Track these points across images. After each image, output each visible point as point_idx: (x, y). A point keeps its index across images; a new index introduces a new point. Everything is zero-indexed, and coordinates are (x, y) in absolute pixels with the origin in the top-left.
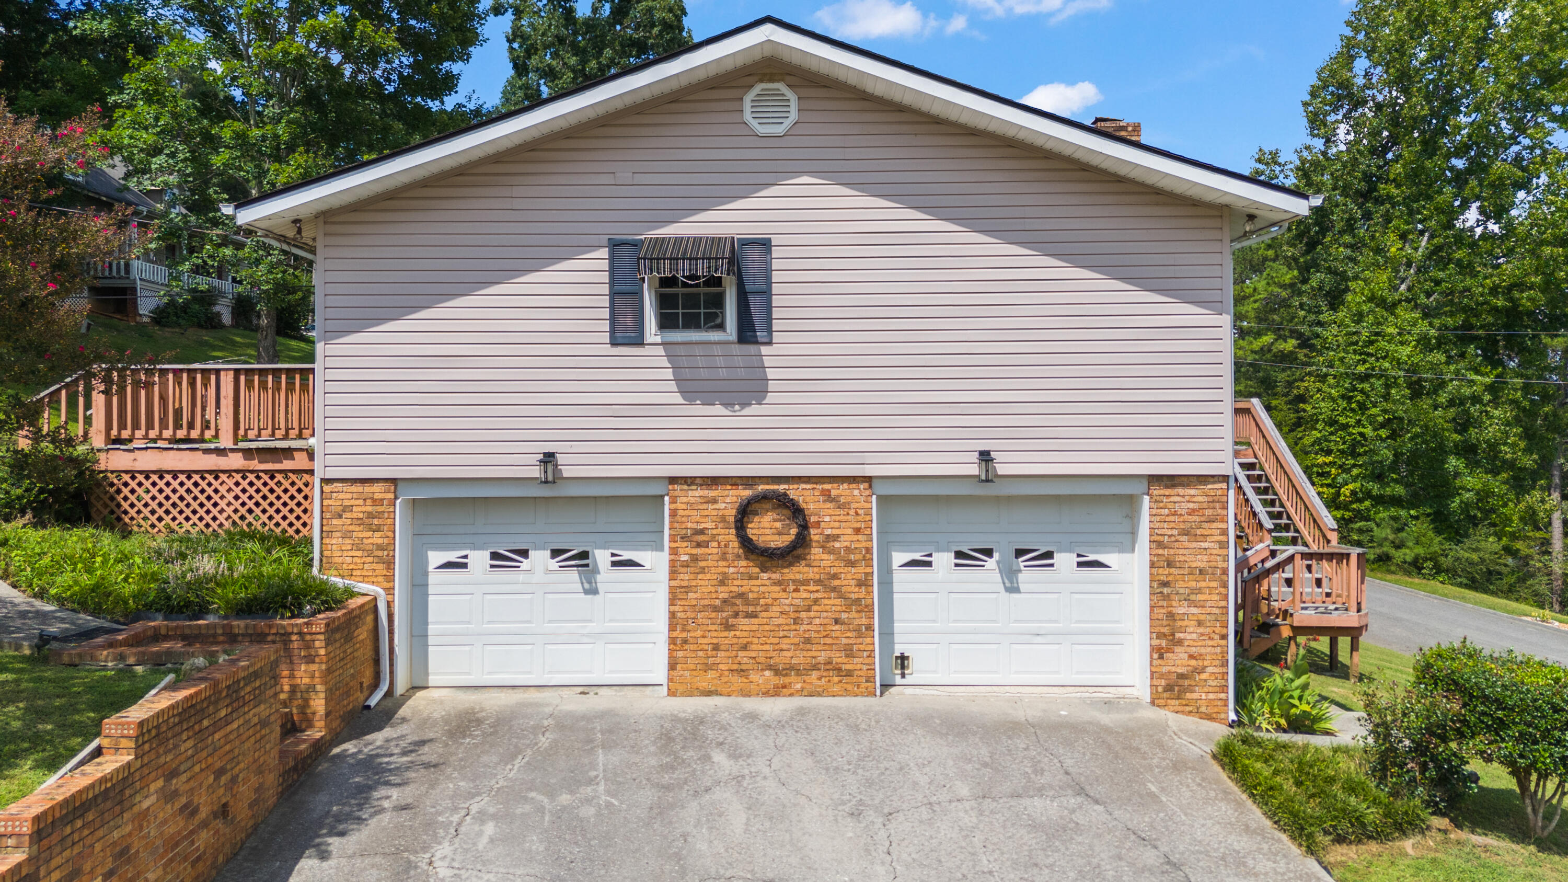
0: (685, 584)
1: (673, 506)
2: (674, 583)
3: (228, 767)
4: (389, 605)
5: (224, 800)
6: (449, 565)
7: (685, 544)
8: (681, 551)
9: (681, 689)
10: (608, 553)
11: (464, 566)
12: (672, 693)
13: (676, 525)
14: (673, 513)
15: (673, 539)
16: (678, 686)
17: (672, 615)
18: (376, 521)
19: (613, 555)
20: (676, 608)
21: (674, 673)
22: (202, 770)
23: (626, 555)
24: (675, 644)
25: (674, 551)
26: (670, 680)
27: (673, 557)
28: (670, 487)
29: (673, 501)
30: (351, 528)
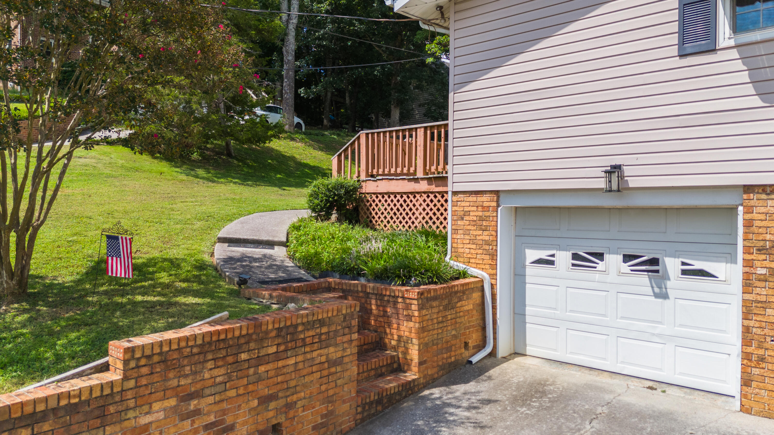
0: (763, 299)
1: (748, 216)
2: (748, 296)
3: (280, 394)
4: (493, 286)
5: (274, 422)
6: (540, 261)
7: (764, 257)
8: (757, 264)
9: (756, 408)
10: (678, 261)
11: (552, 263)
12: (744, 409)
13: (751, 236)
14: (748, 224)
15: (747, 250)
16: (753, 404)
17: (746, 330)
18: (484, 223)
19: (683, 264)
20: (751, 323)
21: (749, 390)
22: (238, 395)
23: (698, 265)
24: (750, 360)
25: (748, 264)
26: (744, 396)
27: (747, 269)
28: (745, 196)
29: (749, 210)
30: (469, 227)
